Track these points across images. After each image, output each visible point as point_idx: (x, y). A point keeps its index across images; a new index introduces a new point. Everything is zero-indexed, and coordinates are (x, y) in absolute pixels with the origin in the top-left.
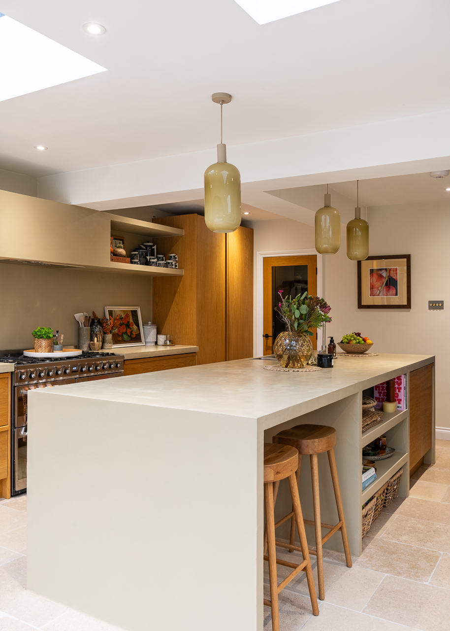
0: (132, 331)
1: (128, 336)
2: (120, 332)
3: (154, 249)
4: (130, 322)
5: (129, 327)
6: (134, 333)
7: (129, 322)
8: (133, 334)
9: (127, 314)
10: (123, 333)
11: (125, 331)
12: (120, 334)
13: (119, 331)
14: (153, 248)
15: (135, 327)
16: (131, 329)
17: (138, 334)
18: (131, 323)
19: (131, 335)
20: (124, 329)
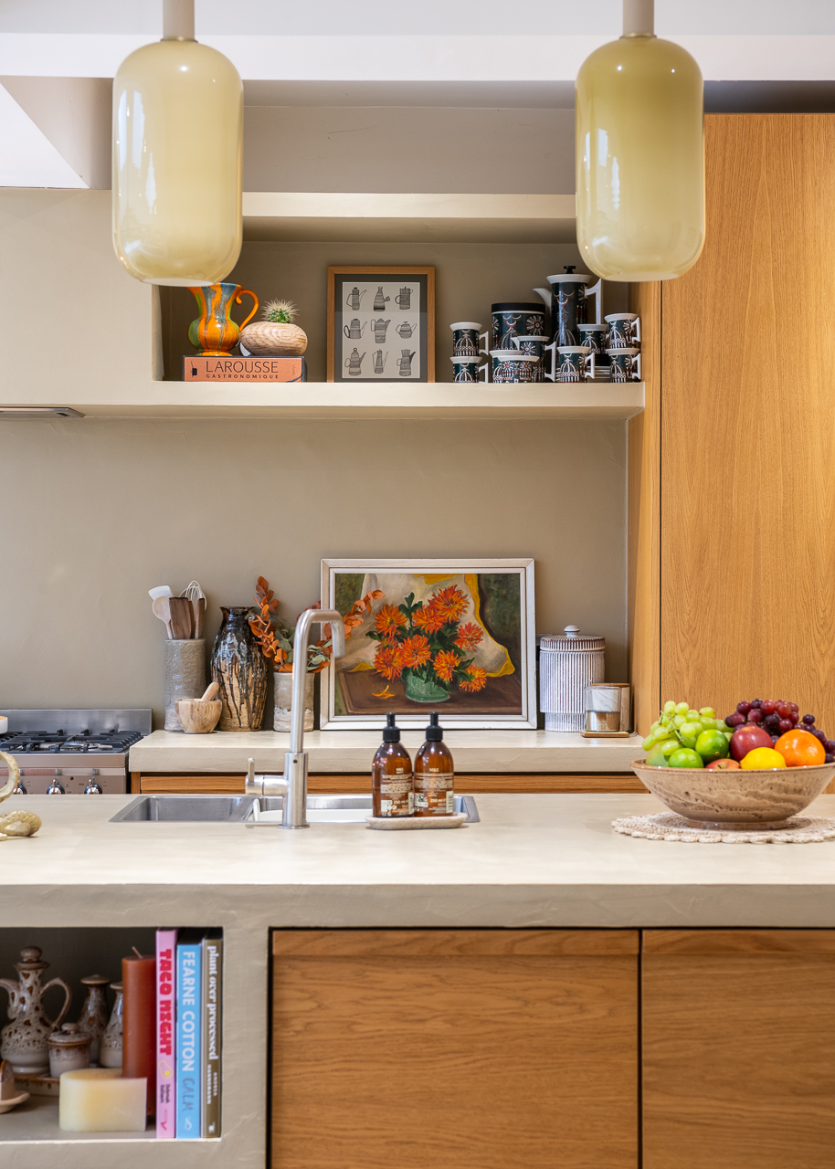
0: (464, 665)
1: (440, 683)
2: (388, 663)
3: (593, 296)
4: (463, 624)
5: (448, 648)
6: (477, 674)
7: (452, 625)
8: (467, 677)
9: (452, 590)
10: (406, 670)
11: (421, 660)
12: (389, 672)
13: (384, 658)
14: (588, 292)
15: (490, 648)
16: (459, 653)
17: (504, 679)
18: (469, 628)
19: (454, 681)
20: (416, 652)
